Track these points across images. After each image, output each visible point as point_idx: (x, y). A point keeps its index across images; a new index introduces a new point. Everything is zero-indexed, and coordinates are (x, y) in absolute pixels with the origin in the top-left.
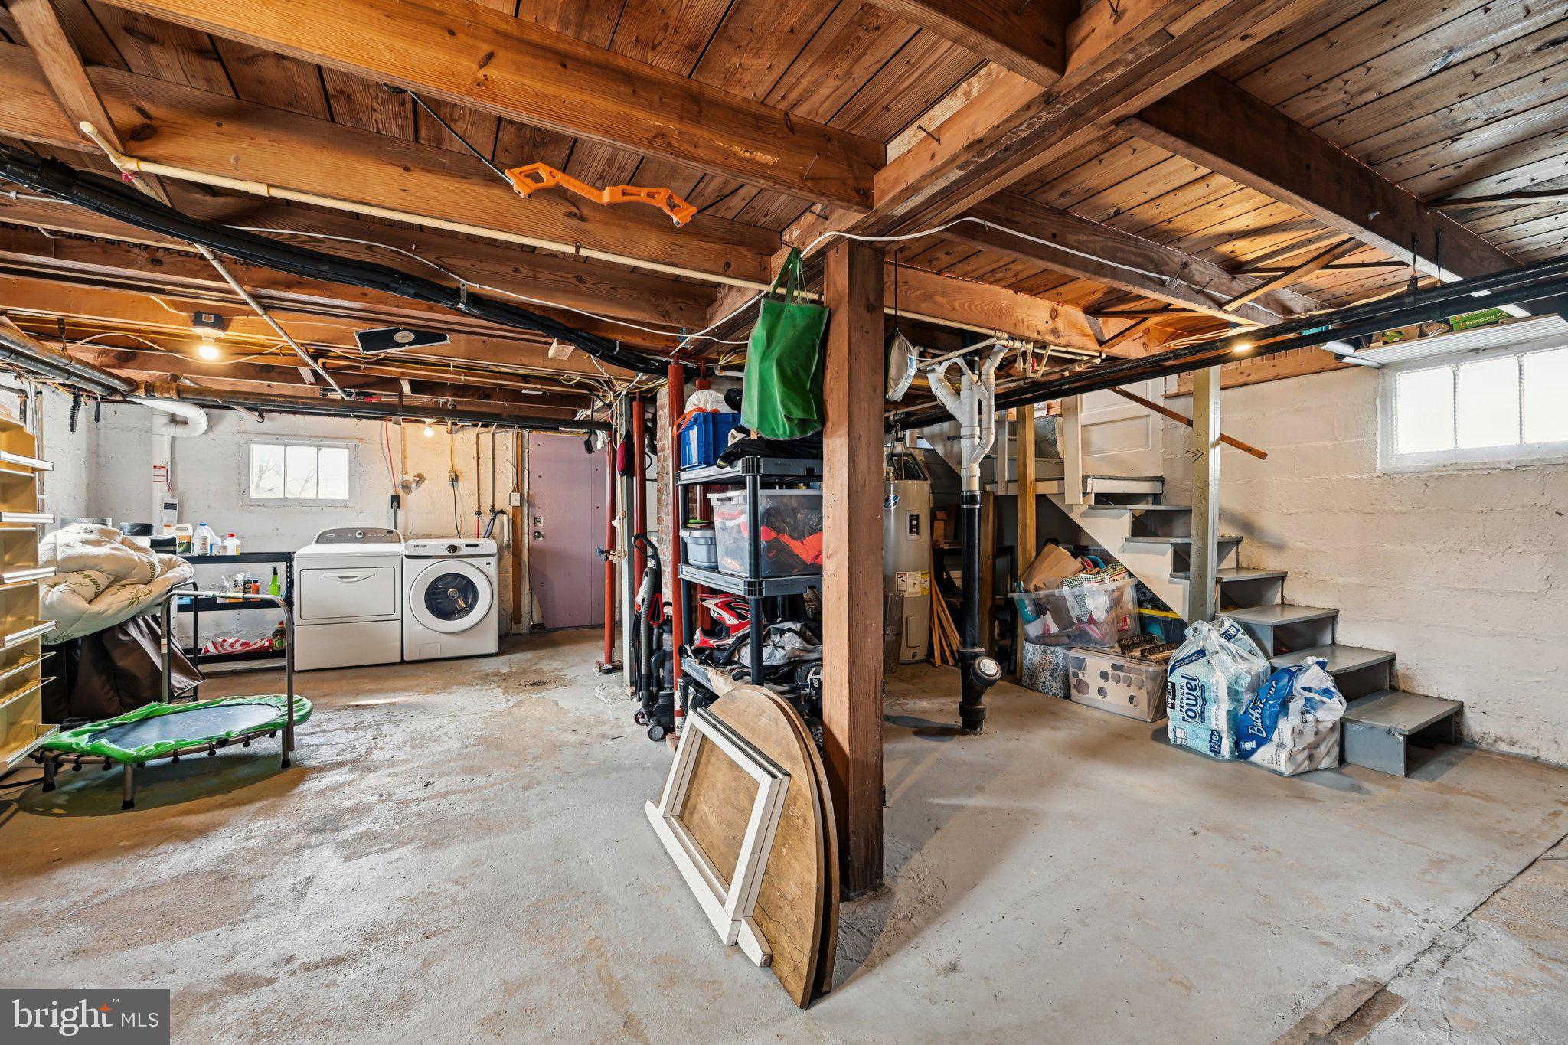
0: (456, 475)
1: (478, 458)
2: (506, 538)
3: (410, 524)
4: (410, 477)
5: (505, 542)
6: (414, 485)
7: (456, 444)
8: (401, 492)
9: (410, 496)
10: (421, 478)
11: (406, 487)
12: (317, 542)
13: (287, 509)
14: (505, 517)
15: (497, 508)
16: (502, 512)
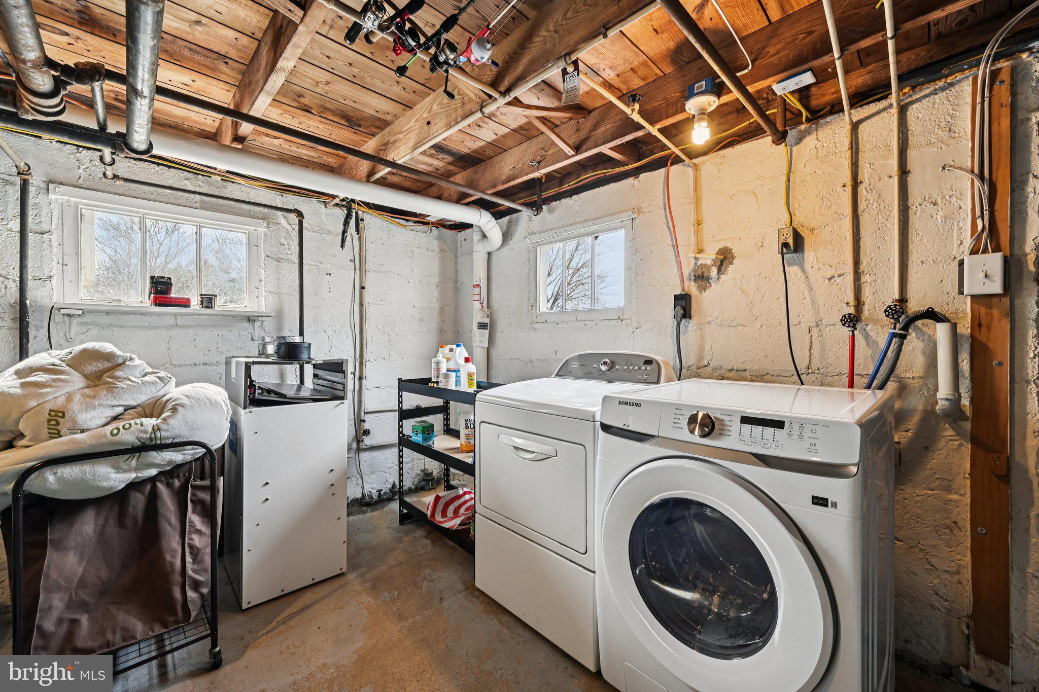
0: (798, 238)
1: (856, 183)
2: (944, 391)
3: (707, 347)
4: (708, 258)
5: (941, 405)
6: (714, 272)
7: (798, 166)
8: (692, 288)
9: (708, 293)
10: (725, 258)
11: (701, 278)
12: (557, 375)
13: (564, 325)
14: (941, 331)
15: (914, 306)
16: (931, 315)
